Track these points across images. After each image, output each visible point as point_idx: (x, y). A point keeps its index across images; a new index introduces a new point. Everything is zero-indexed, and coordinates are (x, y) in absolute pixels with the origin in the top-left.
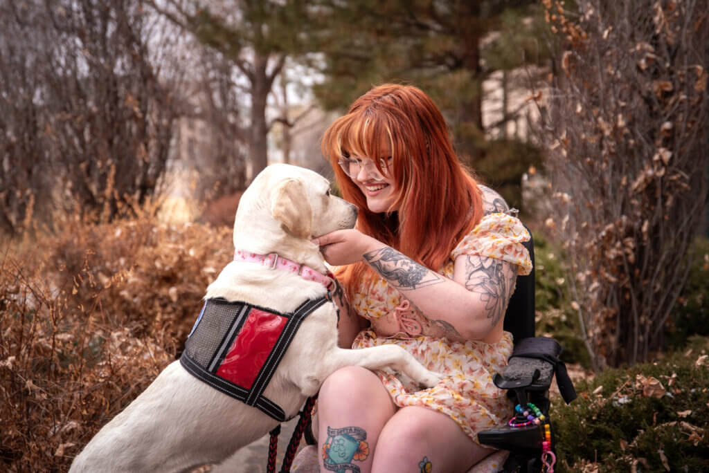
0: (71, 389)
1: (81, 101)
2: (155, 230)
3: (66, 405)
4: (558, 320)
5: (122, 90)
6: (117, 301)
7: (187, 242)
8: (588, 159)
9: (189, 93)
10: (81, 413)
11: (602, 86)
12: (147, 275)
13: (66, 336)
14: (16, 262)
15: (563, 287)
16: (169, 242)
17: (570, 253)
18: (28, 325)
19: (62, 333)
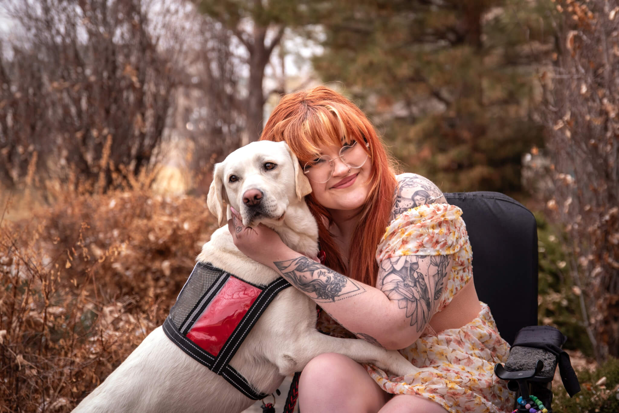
0: (62, 363)
1: (79, 70)
2: (150, 202)
3: (56, 381)
4: (558, 304)
5: (120, 59)
6: (109, 273)
7: (183, 215)
8: (593, 141)
9: (187, 62)
10: (71, 390)
11: (608, 67)
12: (141, 248)
13: (58, 310)
14: (10, 233)
15: (564, 271)
16: (163, 215)
17: (572, 236)
18: (19, 298)
19: (53, 306)
